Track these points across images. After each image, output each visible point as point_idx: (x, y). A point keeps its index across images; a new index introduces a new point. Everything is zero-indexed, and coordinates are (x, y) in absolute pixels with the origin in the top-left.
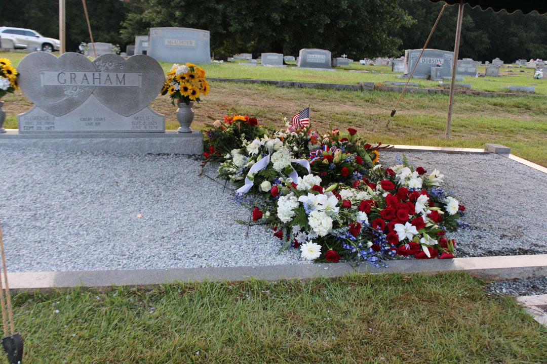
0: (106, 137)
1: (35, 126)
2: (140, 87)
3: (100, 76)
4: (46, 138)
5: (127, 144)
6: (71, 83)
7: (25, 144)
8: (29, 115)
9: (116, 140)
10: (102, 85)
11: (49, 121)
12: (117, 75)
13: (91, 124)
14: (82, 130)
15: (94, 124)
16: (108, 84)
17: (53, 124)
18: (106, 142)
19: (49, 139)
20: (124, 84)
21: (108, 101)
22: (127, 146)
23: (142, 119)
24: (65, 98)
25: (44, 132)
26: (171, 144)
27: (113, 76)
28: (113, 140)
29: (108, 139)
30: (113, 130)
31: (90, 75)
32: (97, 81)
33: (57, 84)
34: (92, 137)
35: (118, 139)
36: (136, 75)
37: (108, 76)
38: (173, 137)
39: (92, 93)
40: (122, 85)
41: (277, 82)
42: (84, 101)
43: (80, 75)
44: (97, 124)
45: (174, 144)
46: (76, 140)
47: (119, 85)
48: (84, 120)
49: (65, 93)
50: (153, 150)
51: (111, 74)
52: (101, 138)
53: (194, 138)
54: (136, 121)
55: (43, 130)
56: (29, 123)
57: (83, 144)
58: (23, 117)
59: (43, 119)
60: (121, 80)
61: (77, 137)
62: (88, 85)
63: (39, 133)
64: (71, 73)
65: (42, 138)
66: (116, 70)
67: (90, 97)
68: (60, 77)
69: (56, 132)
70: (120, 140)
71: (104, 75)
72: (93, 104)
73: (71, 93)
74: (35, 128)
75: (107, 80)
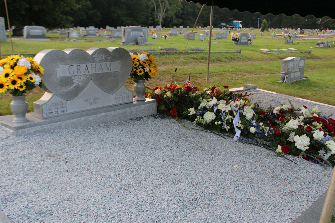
1: (54, 111)
2: (120, 71)
3: (96, 66)
4: (66, 120)
5: (118, 115)
6: (78, 73)
7: (52, 127)
8: (49, 103)
9: (111, 113)
10: (98, 72)
11: (63, 106)
12: (106, 64)
13: (91, 104)
14: (85, 109)
15: (93, 103)
16: (101, 72)
17: (66, 107)
18: (105, 115)
19: (69, 121)
20: (110, 70)
21: (101, 85)
22: (118, 116)
23: (121, 95)
24: (74, 86)
26: (141, 110)
27: (103, 64)
28: (109, 113)
29: (106, 113)
30: (104, 105)
31: (89, 65)
32: (94, 70)
33: (68, 74)
34: (96, 113)
35: (112, 112)
36: (117, 63)
37: (101, 65)
38: (142, 105)
39: (91, 79)
40: (109, 71)
42: (86, 86)
43: (83, 66)
44: (95, 103)
45: (143, 110)
46: (86, 117)
47: (107, 71)
48: (87, 100)
49: (74, 81)
50: (132, 116)
51: (102, 63)
53: (152, 104)
54: (117, 97)
55: (60, 114)
56: (49, 110)
57: (91, 120)
58: (45, 105)
59: (59, 105)
60: (108, 67)
61: (87, 115)
62: (89, 73)
63: (57, 116)
64: (77, 65)
65: (64, 120)
66: (106, 60)
67: (90, 83)
68: (70, 69)
70: (113, 113)
71: (99, 64)
72: (92, 88)
73: (77, 81)
74: (54, 113)
75: (101, 68)
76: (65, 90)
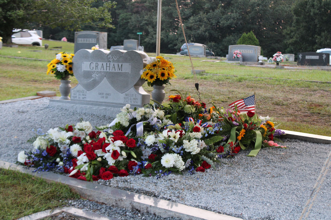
0: (106, 106)
1: (78, 96)
2: (130, 73)
3: (110, 65)
6: (96, 69)
8: (75, 89)
10: (111, 71)
11: (84, 94)
12: (118, 64)
13: (103, 97)
14: (99, 101)
15: (105, 98)
16: (113, 71)
17: (86, 95)
18: (105, 109)
20: (122, 71)
21: (112, 83)
23: (130, 96)
24: (92, 79)
25: (81, 100)
27: (116, 64)
28: (109, 108)
29: (107, 107)
30: (114, 102)
31: (105, 64)
32: (108, 68)
33: (89, 70)
36: (128, 64)
39: (105, 76)
40: (120, 71)
42: (101, 81)
43: (100, 64)
44: (107, 97)
46: (91, 106)
47: (119, 71)
48: (100, 94)
49: (93, 76)
52: (103, 106)
54: (126, 97)
56: (75, 94)
57: (94, 110)
58: (73, 90)
59: (81, 92)
60: (120, 68)
61: (92, 104)
62: (104, 71)
63: (79, 101)
64: (96, 63)
66: (118, 61)
67: (104, 79)
68: (91, 65)
69: (87, 101)
70: (112, 109)
71: (112, 64)
72: (105, 85)
73: (95, 76)
74: (77, 98)
75: (113, 67)
76: (86, 82)
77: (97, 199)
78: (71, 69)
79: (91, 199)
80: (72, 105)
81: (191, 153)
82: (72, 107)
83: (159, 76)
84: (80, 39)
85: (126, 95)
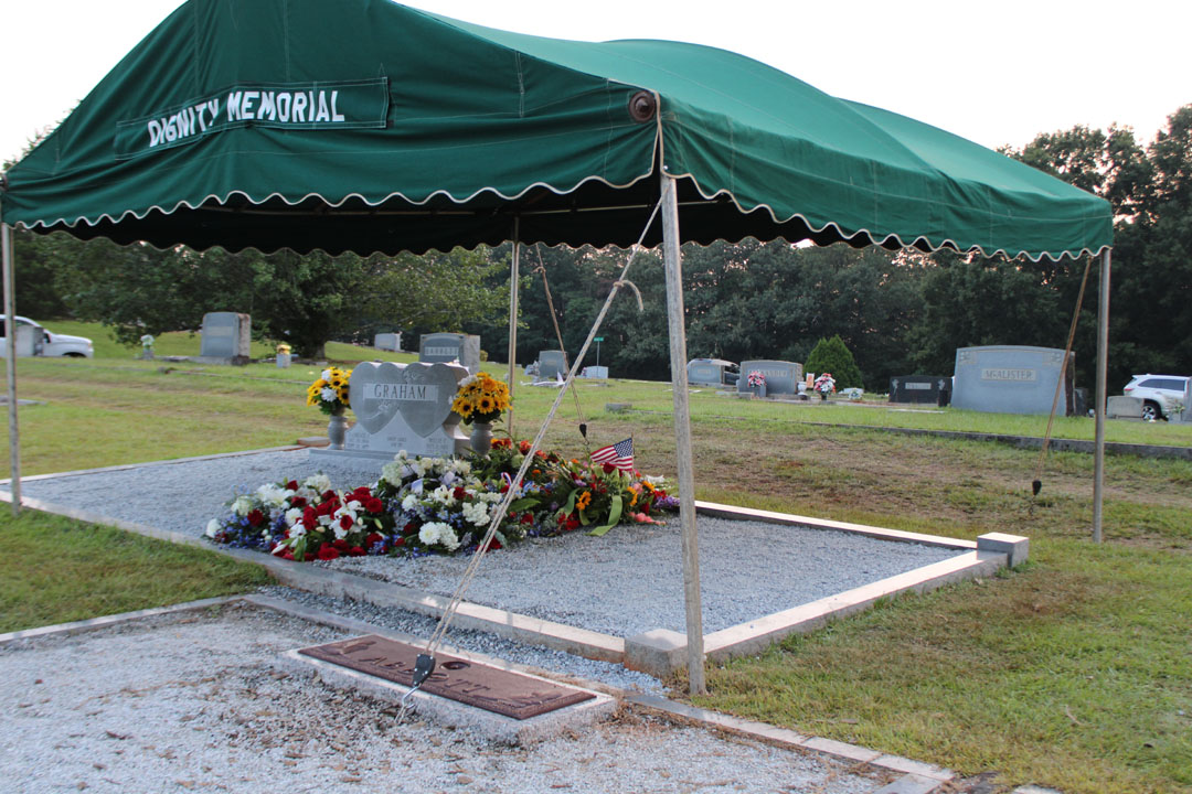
1: (355, 444)
2: (436, 402)
3: (406, 388)
6: (384, 397)
8: (352, 432)
10: (407, 399)
11: (365, 439)
12: (419, 387)
13: (394, 445)
14: (388, 450)
15: (397, 445)
16: (412, 399)
17: (368, 442)
20: (424, 398)
21: (409, 419)
23: (436, 441)
24: (379, 414)
25: (361, 451)
27: (416, 387)
31: (398, 387)
32: (403, 394)
33: (373, 397)
36: (434, 387)
37: (412, 388)
39: (399, 408)
40: (422, 399)
41: (1018, 440)
42: (392, 418)
43: (391, 386)
44: (400, 445)
46: (375, 460)
47: (420, 400)
48: (390, 439)
49: (379, 408)
51: (414, 386)
54: (431, 443)
57: (378, 466)
58: (348, 434)
59: (361, 436)
60: (422, 393)
61: (375, 457)
62: (397, 399)
63: (357, 451)
64: (385, 385)
66: (418, 382)
67: (397, 413)
68: (377, 389)
69: (368, 452)
71: (409, 386)
72: (398, 423)
73: (383, 409)
75: (411, 392)
76: (368, 418)
77: (300, 586)
78: (345, 396)
79: (292, 585)
80: (346, 458)
81: (476, 524)
82: (345, 462)
83: (479, 407)
84: (430, 348)
85: (431, 440)
